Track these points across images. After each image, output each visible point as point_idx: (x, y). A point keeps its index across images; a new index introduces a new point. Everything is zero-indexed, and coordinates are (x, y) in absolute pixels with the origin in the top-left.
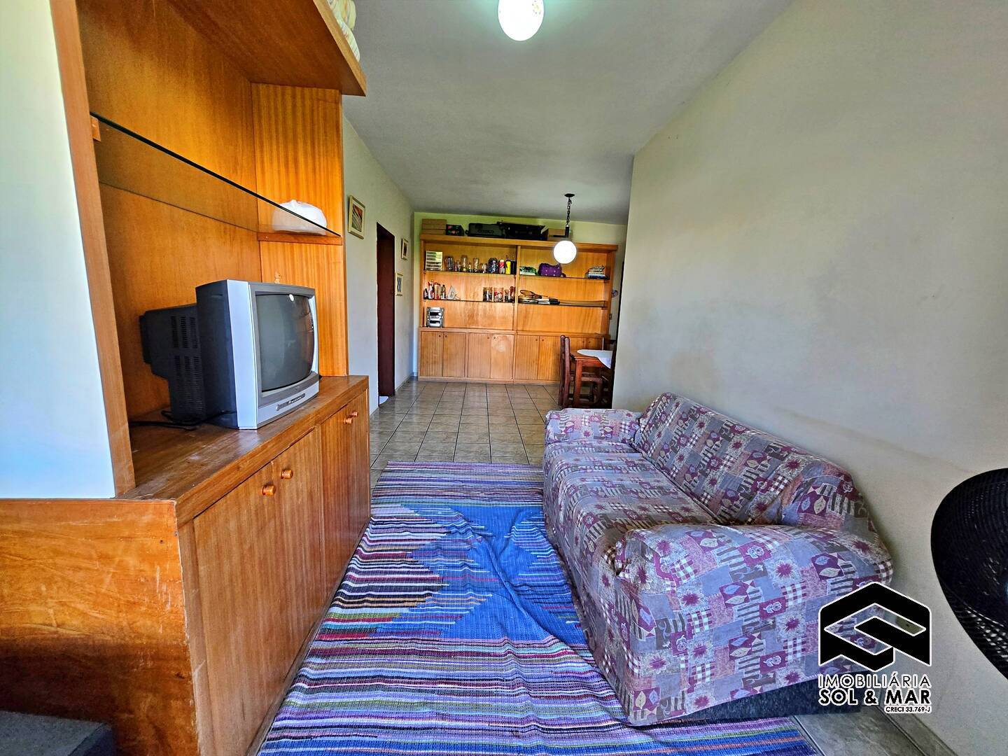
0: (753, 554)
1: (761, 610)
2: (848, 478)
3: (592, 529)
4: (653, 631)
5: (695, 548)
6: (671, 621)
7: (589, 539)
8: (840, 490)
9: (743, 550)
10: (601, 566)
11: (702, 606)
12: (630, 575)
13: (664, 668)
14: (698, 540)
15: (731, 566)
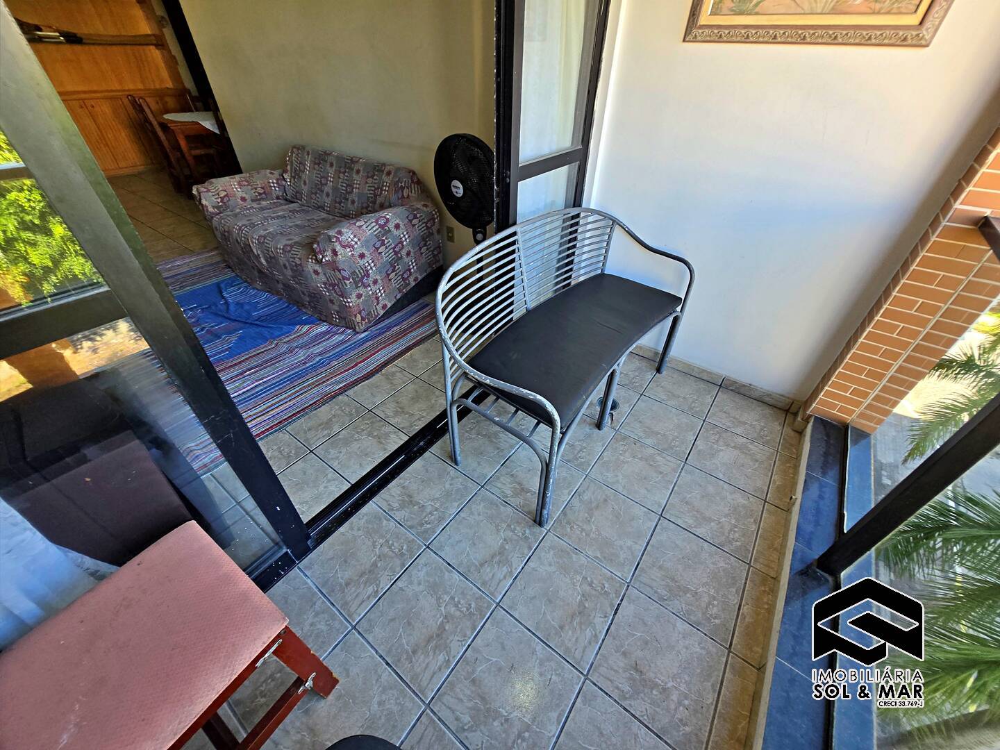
0: (382, 222)
1: (394, 251)
2: (414, 173)
3: (292, 252)
4: (351, 280)
5: (354, 228)
6: (357, 271)
7: (294, 258)
8: (413, 182)
9: (377, 222)
10: (311, 266)
11: (368, 258)
12: (328, 257)
13: (363, 298)
14: (355, 224)
15: (374, 231)
